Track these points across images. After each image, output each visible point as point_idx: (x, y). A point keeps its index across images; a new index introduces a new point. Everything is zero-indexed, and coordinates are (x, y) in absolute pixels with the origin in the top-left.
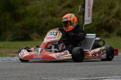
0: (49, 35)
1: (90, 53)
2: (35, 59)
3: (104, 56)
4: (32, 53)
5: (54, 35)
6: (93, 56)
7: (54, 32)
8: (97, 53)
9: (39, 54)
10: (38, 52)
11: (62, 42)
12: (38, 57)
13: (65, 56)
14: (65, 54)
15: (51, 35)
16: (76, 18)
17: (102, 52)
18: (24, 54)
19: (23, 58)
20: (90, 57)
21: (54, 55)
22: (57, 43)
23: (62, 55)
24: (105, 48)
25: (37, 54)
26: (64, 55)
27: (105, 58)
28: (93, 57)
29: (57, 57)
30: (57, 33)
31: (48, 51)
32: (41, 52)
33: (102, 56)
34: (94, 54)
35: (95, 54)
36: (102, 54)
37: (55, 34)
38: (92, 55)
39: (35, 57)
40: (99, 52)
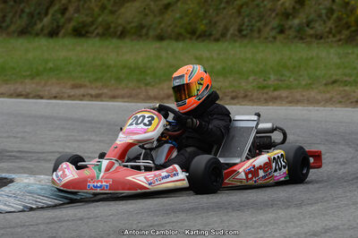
0: (131, 124)
1: (240, 170)
2: (92, 189)
3: (281, 174)
4: (86, 172)
5: (145, 124)
6: (250, 176)
7: (144, 117)
8: (260, 168)
9: (102, 174)
10: (100, 170)
11: (167, 142)
12: (99, 184)
13: (170, 179)
14: (169, 176)
15: (137, 124)
16: (205, 76)
17: (274, 164)
18: (66, 176)
19: (62, 186)
20: (241, 180)
21: (141, 179)
22: (155, 143)
23: (163, 178)
24: (283, 152)
25: (98, 177)
26: (166, 177)
27: (283, 179)
28: (247, 179)
29: (149, 184)
30: (153, 119)
31: (127, 166)
32: (107, 169)
33: (275, 174)
34: (250, 172)
35: (254, 171)
36: (276, 171)
37: (146, 121)
38: (247, 174)
39: (91, 185)
40: (266, 166)
